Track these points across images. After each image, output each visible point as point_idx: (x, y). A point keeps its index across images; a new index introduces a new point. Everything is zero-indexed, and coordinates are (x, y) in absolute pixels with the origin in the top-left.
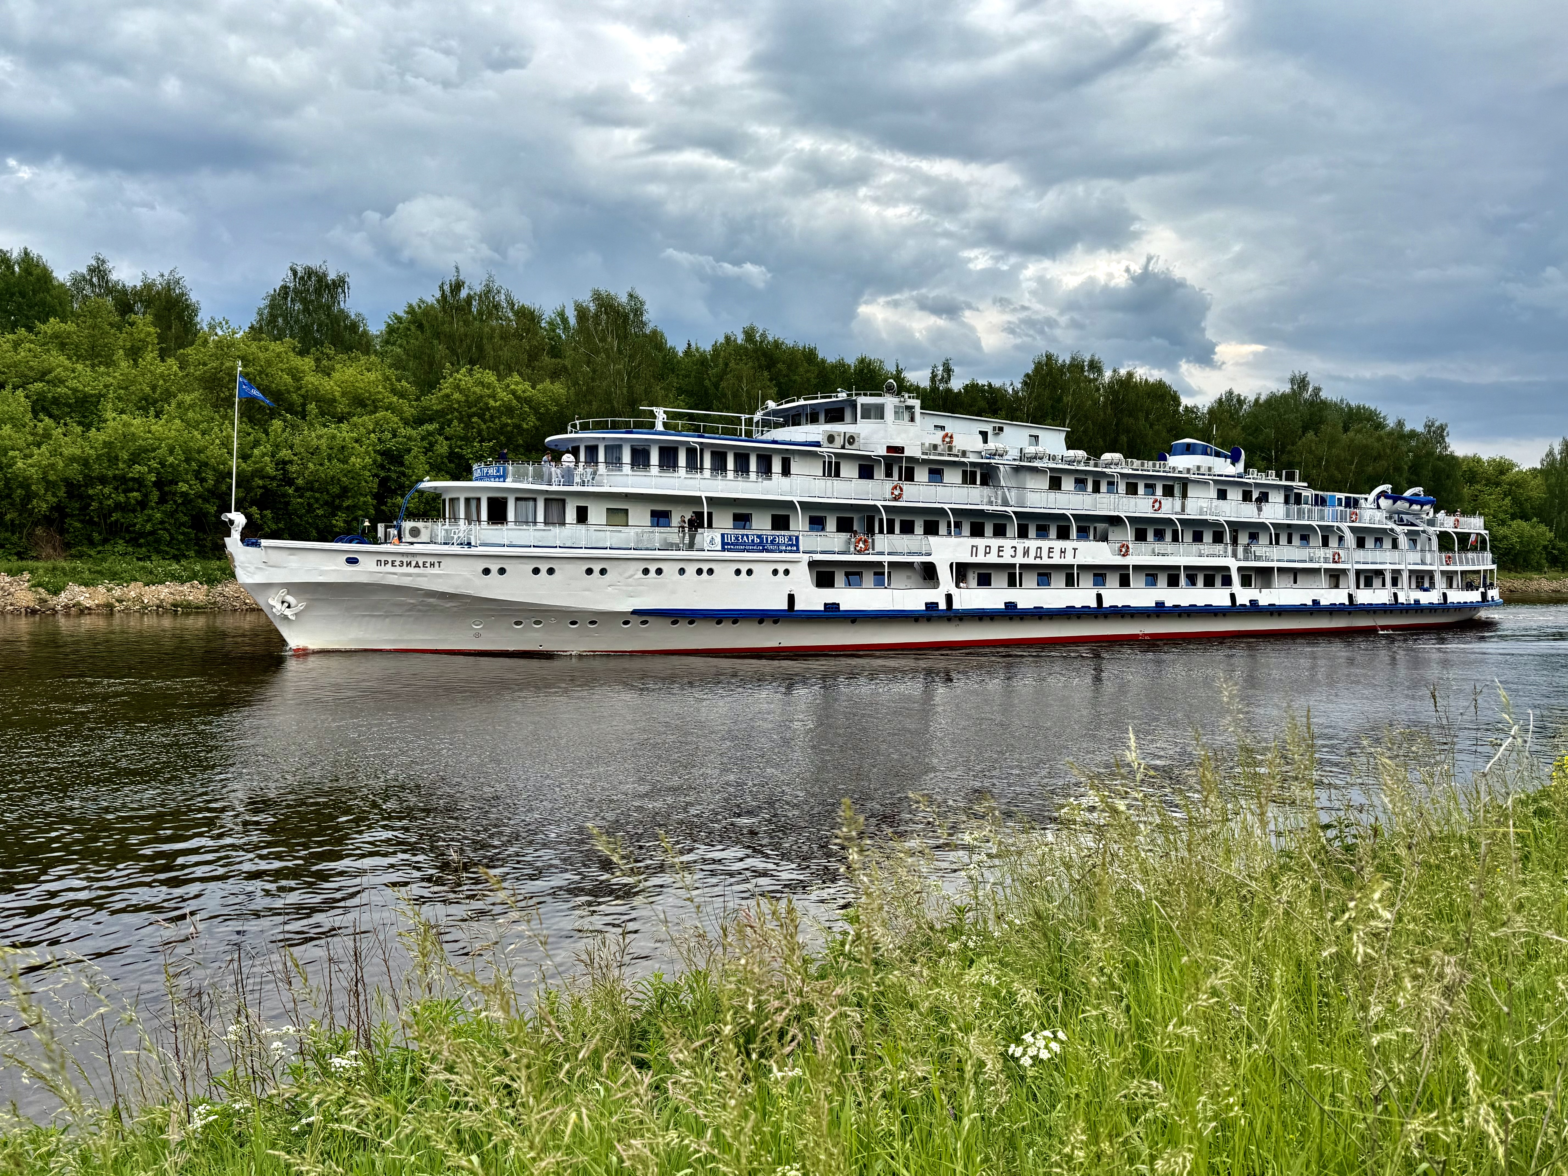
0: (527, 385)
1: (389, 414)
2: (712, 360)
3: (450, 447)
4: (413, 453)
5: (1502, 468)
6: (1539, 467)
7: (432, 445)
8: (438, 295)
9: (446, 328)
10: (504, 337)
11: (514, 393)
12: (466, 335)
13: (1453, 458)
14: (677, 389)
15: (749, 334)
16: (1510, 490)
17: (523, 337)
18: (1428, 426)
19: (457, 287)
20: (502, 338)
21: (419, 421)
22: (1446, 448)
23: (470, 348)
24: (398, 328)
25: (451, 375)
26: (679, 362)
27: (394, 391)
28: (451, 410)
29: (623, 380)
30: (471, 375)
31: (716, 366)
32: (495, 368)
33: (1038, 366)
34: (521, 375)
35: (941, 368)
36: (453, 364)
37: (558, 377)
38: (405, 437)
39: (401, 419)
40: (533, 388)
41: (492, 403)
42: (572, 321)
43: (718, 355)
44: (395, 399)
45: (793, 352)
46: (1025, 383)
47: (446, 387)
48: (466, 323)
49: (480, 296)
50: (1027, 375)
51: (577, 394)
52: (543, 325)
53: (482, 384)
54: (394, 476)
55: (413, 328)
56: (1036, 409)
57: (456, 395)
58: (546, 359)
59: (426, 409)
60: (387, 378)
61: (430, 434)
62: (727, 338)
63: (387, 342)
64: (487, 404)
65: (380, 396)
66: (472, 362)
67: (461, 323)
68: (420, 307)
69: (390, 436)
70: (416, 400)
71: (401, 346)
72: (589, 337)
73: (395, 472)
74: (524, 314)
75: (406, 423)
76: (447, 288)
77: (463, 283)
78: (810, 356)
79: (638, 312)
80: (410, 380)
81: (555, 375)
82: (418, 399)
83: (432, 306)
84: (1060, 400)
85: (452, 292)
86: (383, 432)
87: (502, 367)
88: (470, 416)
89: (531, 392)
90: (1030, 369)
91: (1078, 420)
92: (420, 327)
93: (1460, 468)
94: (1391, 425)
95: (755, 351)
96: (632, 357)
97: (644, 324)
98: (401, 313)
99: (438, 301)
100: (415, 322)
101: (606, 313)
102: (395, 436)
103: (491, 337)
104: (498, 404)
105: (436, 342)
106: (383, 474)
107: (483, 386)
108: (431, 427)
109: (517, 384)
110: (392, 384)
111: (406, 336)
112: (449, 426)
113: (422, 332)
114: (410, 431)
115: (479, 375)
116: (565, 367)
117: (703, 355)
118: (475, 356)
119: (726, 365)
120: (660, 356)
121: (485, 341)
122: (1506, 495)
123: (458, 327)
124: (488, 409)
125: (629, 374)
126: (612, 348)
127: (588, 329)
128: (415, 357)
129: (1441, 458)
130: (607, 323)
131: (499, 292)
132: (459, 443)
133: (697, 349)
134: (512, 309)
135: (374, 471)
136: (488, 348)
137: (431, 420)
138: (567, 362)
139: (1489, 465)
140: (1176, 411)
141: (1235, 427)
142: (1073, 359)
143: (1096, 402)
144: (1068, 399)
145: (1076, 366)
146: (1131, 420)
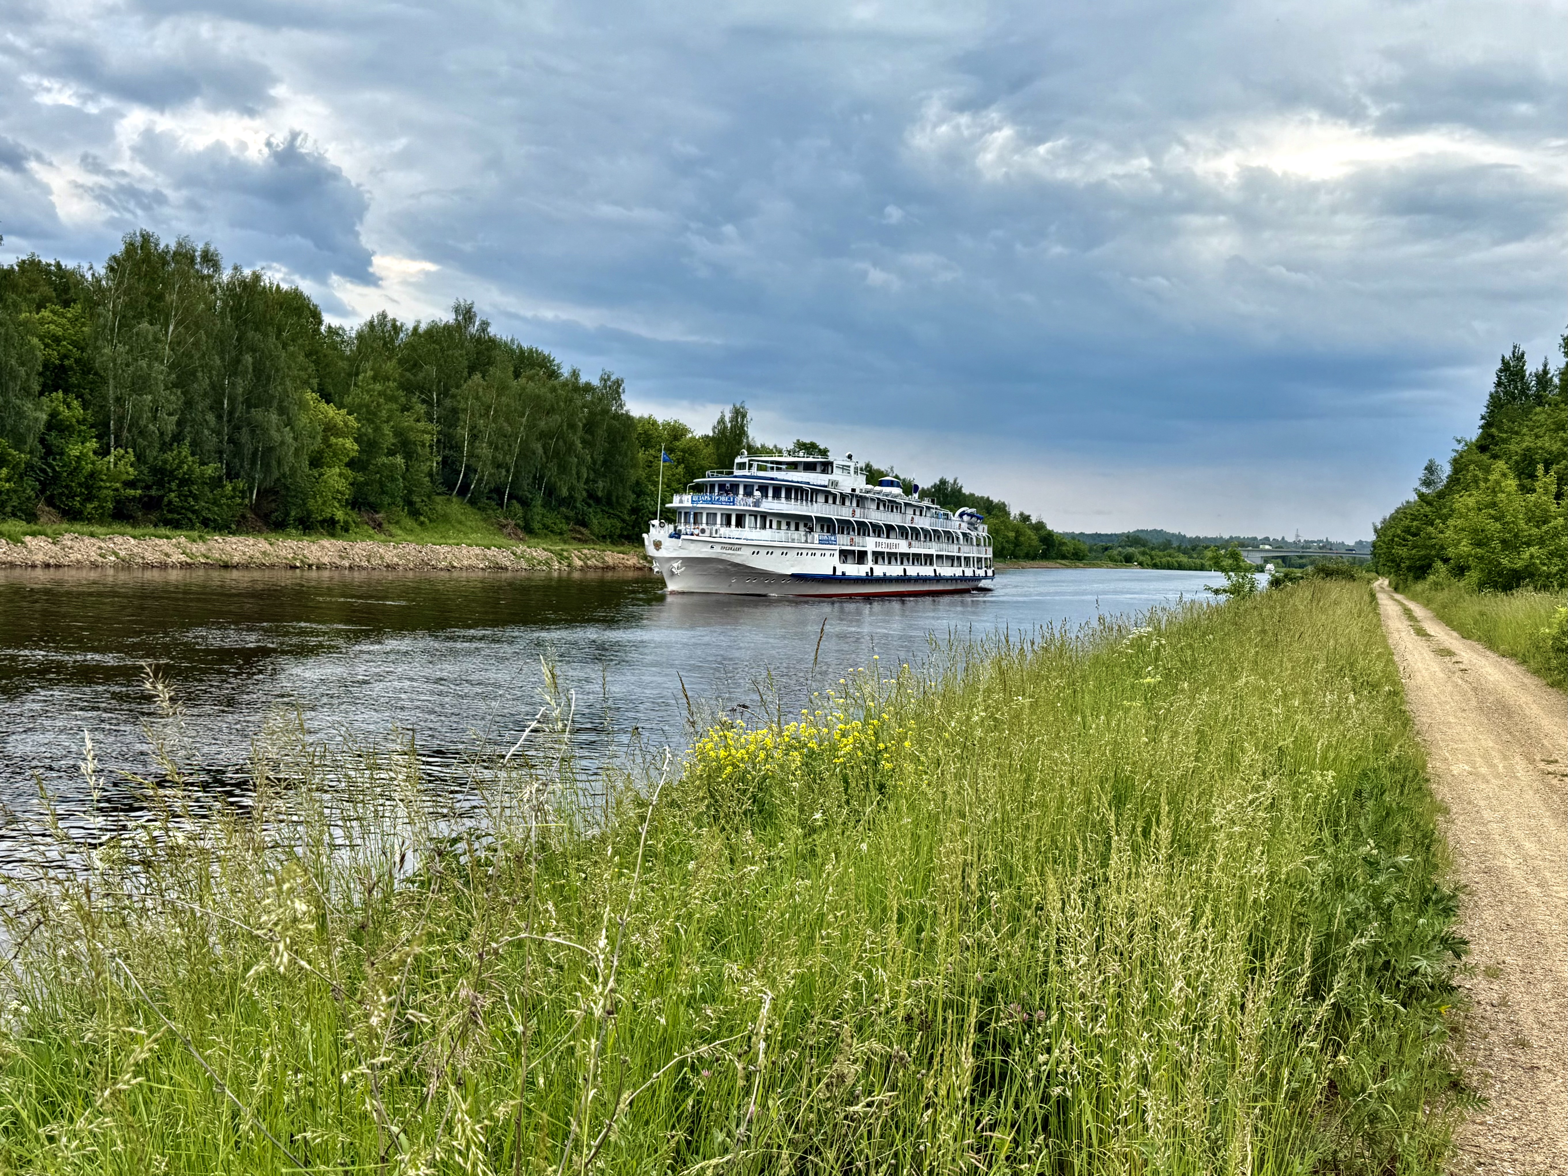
5: (677, 432)
6: (711, 434)
13: (628, 418)
16: (684, 457)
18: (604, 380)
22: (621, 406)
33: (131, 248)
46: (111, 269)
50: (114, 258)
56: (126, 306)
84: (160, 297)
90: (119, 249)
91: (187, 328)
93: (636, 429)
94: (566, 375)
122: (679, 463)
129: (617, 417)
139: (664, 429)
140: (317, 331)
141: (389, 358)
142: (180, 244)
143: (211, 307)
144: (172, 298)
145: (184, 256)
146: (258, 336)
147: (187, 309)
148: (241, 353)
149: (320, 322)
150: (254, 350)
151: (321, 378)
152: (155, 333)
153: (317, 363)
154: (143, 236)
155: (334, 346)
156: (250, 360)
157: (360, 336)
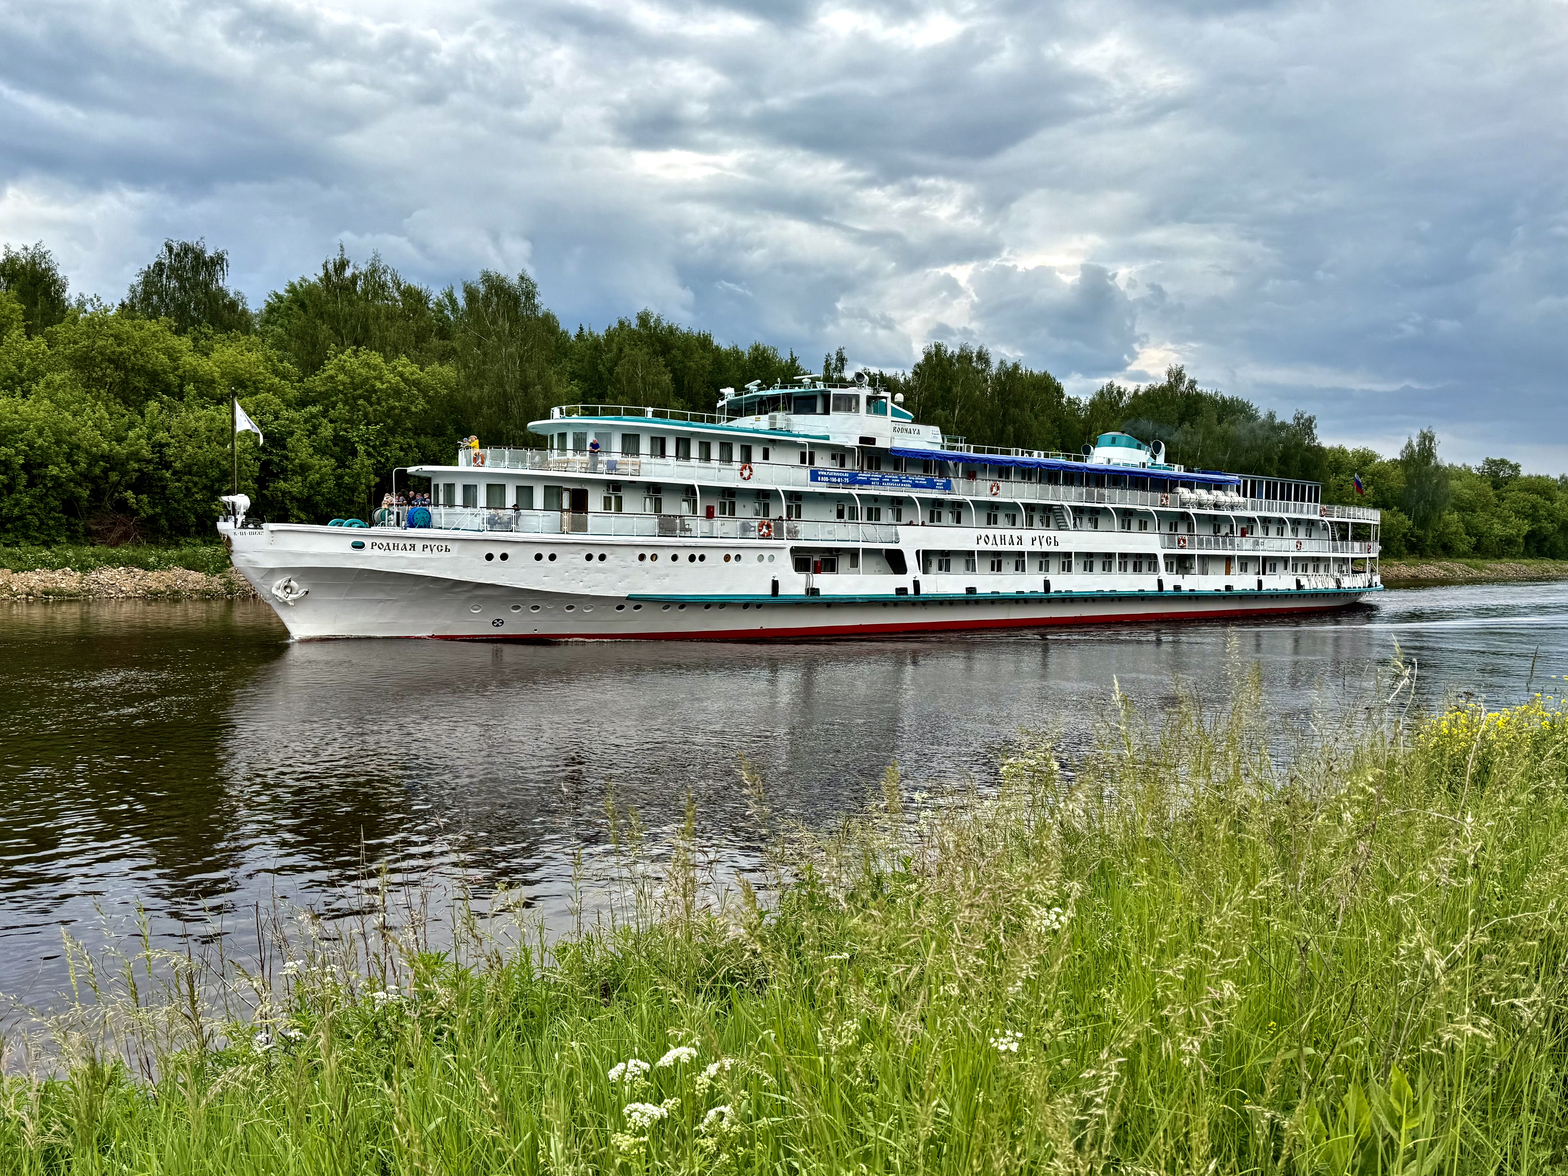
0: (415, 367)
1: (270, 396)
2: (606, 345)
3: (335, 430)
4: (296, 436)
5: (1366, 459)
6: (1399, 458)
7: (315, 427)
8: (321, 274)
9: (330, 307)
10: (391, 316)
11: (401, 375)
12: (351, 315)
13: (1320, 449)
14: (570, 373)
15: (644, 319)
16: (1372, 480)
17: (410, 318)
18: (1298, 418)
19: (342, 266)
20: (387, 318)
21: (302, 403)
22: (1314, 440)
23: (354, 329)
24: (279, 307)
25: (336, 356)
26: (571, 346)
27: (275, 372)
28: (336, 392)
29: (515, 363)
30: (356, 356)
31: (610, 351)
32: (381, 349)
33: (928, 356)
34: (408, 356)
35: (835, 357)
36: (337, 345)
37: (447, 359)
38: (287, 419)
39: (283, 401)
40: (422, 370)
41: (378, 385)
42: (462, 303)
43: (612, 340)
44: (277, 380)
45: (687, 338)
46: (916, 373)
47: (330, 368)
48: (351, 303)
49: (366, 276)
50: (918, 366)
51: (467, 377)
52: (431, 306)
53: (368, 365)
54: (276, 459)
55: (295, 308)
56: (927, 399)
57: (341, 377)
58: (435, 341)
59: (308, 390)
60: (269, 359)
61: (313, 416)
62: (621, 323)
63: (267, 322)
64: (373, 386)
65: (261, 377)
66: (358, 343)
67: (345, 303)
68: (301, 286)
69: (272, 418)
70: (298, 382)
71: (282, 326)
72: (479, 319)
73: (277, 455)
74: (411, 295)
75: (289, 405)
76: (331, 267)
77: (348, 262)
78: (704, 342)
79: (530, 295)
80: (293, 361)
81: (444, 357)
82: (301, 380)
83: (315, 285)
84: (949, 390)
85: (336, 271)
86: (264, 414)
87: (388, 348)
88: (355, 399)
89: (419, 375)
90: (920, 359)
91: (968, 411)
92: (303, 306)
93: (1327, 459)
94: (1263, 417)
95: (650, 336)
96: (524, 341)
97: (536, 307)
98: (281, 292)
99: (321, 280)
100: (296, 301)
101: (498, 296)
102: (277, 418)
103: (378, 318)
104: (385, 386)
105: (319, 322)
106: (264, 457)
107: (369, 368)
108: (314, 410)
109: (404, 366)
110: (273, 365)
111: (287, 315)
112: (333, 408)
113: (305, 312)
114: (292, 414)
115: (365, 357)
116: (454, 350)
117: (596, 339)
118: (360, 337)
119: (621, 350)
120: (553, 339)
121: (370, 321)
122: (1367, 486)
123: (342, 306)
124: (375, 391)
125: (521, 358)
126: (504, 331)
127: (478, 311)
128: (297, 337)
129: (1309, 449)
130: (497, 305)
131: (385, 272)
132: (344, 426)
133: (591, 334)
134: (398, 289)
135: (256, 455)
136: (374, 328)
137: (314, 402)
138: (456, 344)
139: (1354, 456)
140: (1059, 403)
141: (1115, 418)
142: (962, 349)
143: (983, 393)
144: (957, 390)
145: (964, 357)
146: (1017, 411)
147: (967, 397)
148: (1005, 425)
149: (1063, 396)
150: (1014, 423)
151: (1063, 438)
152: (946, 417)
153: (1059, 427)
154: (936, 346)
155: (1073, 413)
156: (1012, 430)
157: (1093, 403)
